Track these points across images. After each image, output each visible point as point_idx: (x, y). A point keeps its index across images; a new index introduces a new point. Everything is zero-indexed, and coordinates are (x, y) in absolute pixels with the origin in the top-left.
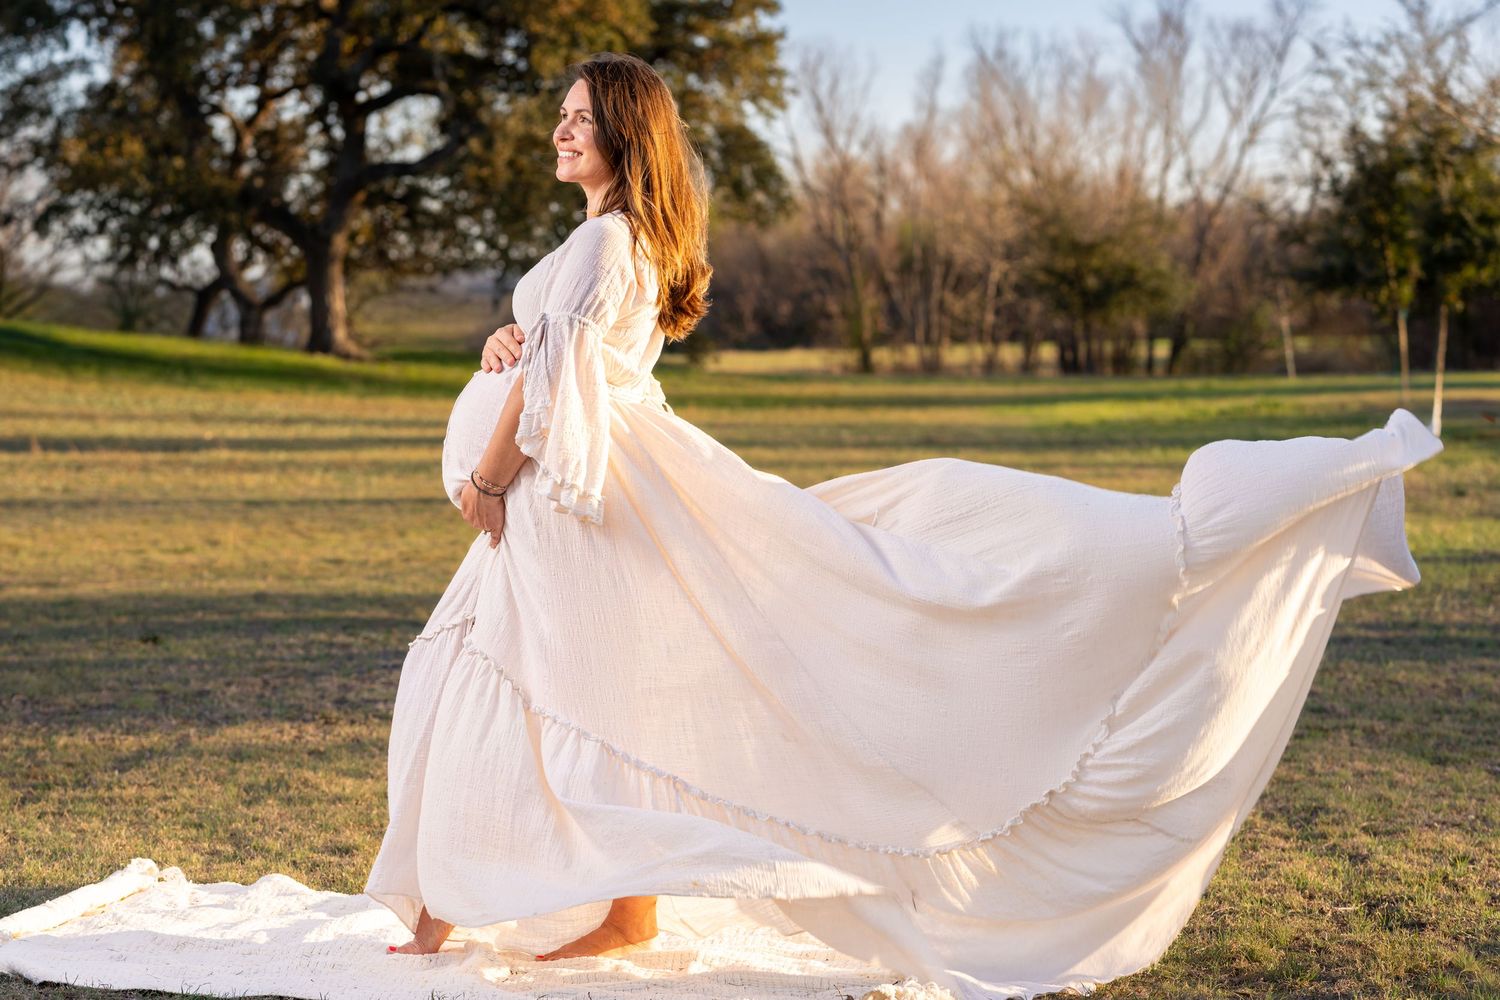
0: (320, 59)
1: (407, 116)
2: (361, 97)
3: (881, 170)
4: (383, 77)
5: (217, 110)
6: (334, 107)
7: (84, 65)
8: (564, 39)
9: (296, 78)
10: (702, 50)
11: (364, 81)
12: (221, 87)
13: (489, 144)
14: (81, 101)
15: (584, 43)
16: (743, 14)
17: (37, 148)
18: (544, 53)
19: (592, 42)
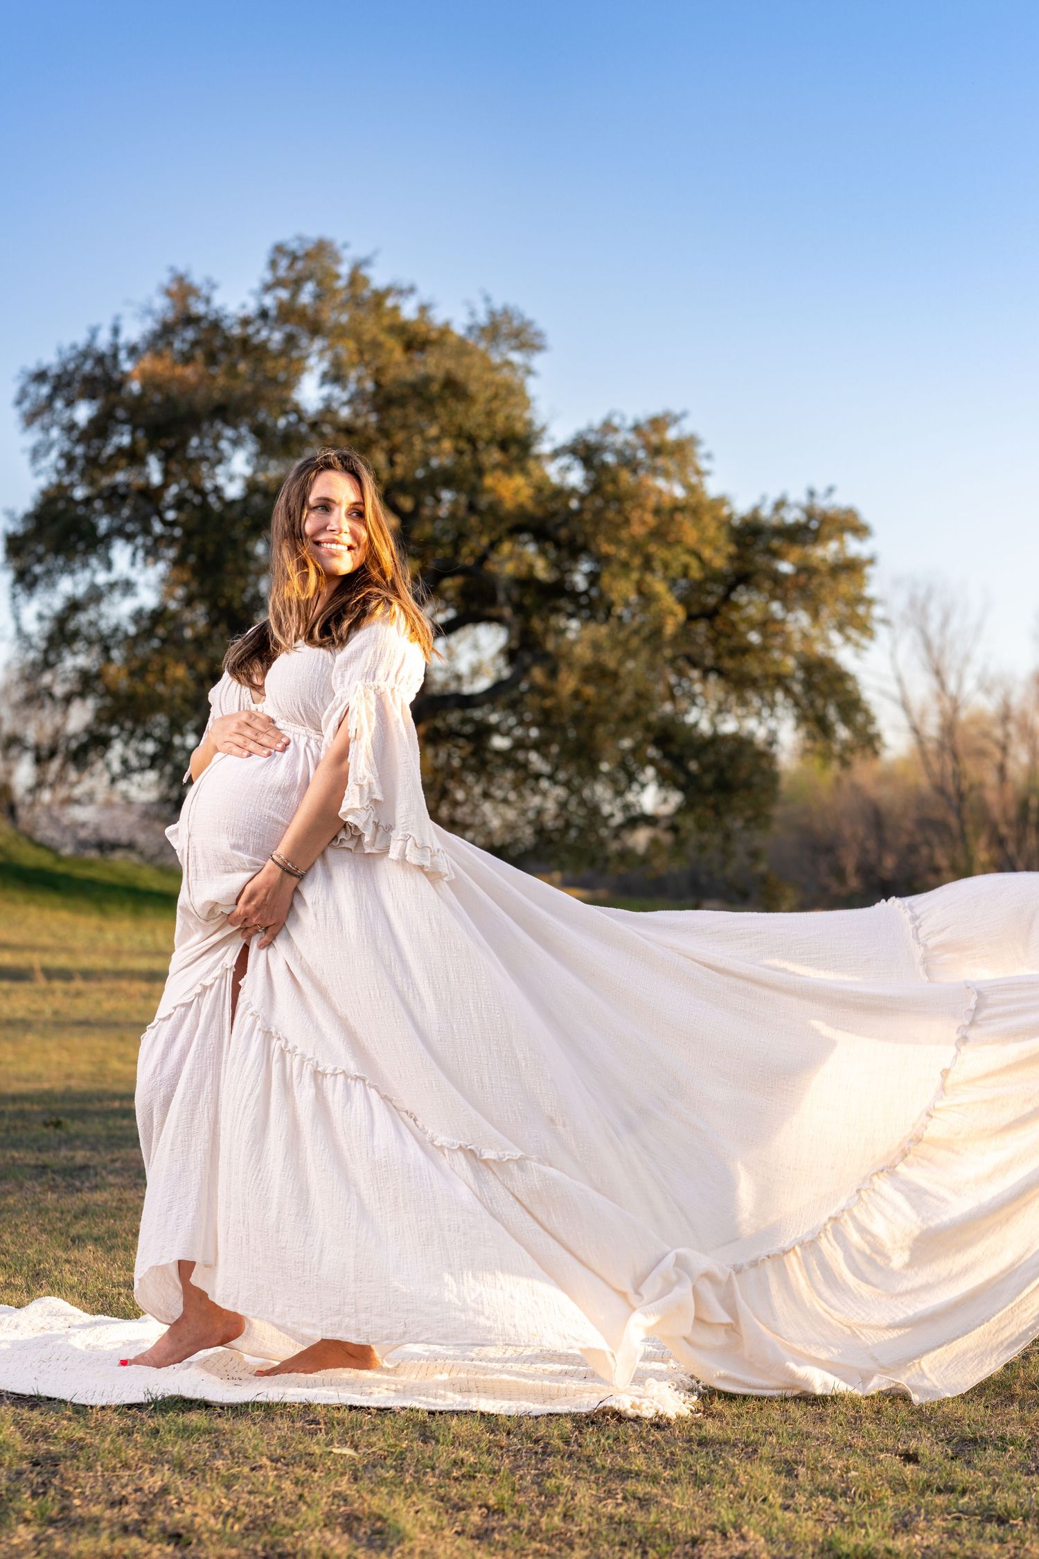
1: (476, 647)
3: (1007, 718)
4: (447, 603)
7: (128, 587)
8: (637, 561)
10: (786, 576)
13: (553, 673)
14: (128, 628)
15: (657, 565)
16: (829, 538)
17: (85, 676)
18: (614, 576)
19: (666, 566)
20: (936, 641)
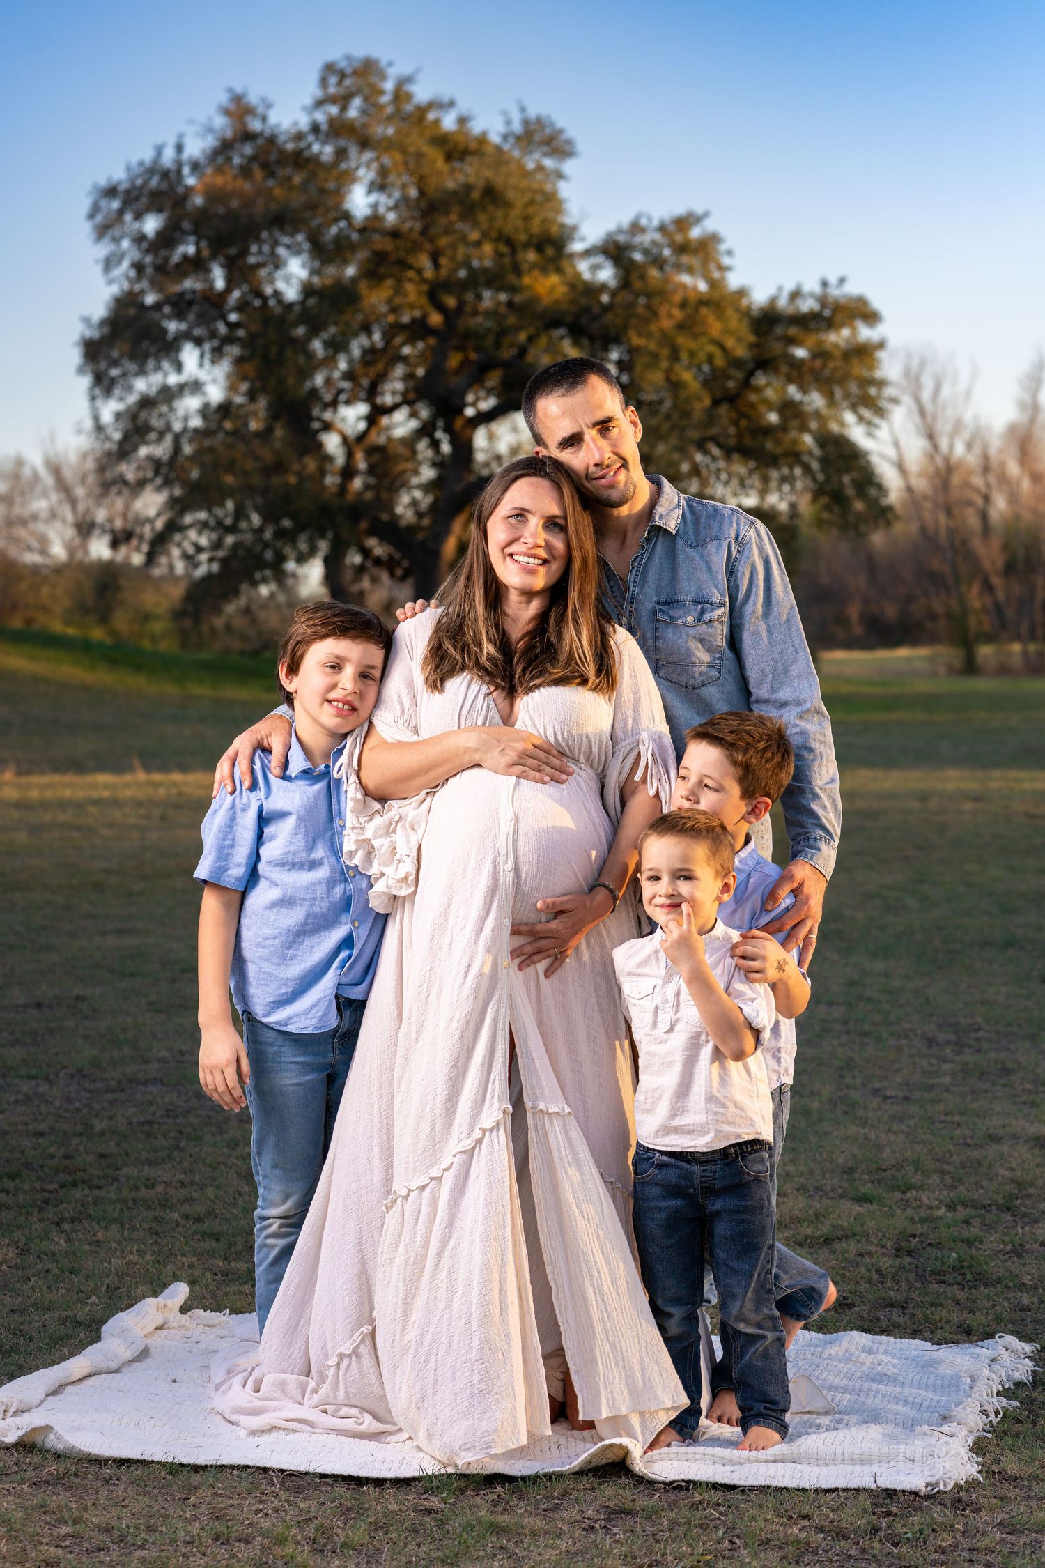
0: (428, 374)
1: (515, 430)
2: (470, 412)
3: (986, 469)
4: (489, 392)
5: (327, 427)
6: (440, 423)
7: (195, 386)
8: (665, 352)
9: (404, 394)
10: (802, 361)
11: (470, 398)
12: (334, 404)
14: (196, 422)
15: (684, 356)
16: (842, 325)
17: (157, 464)
18: (645, 366)
19: (692, 356)
20: (929, 407)
